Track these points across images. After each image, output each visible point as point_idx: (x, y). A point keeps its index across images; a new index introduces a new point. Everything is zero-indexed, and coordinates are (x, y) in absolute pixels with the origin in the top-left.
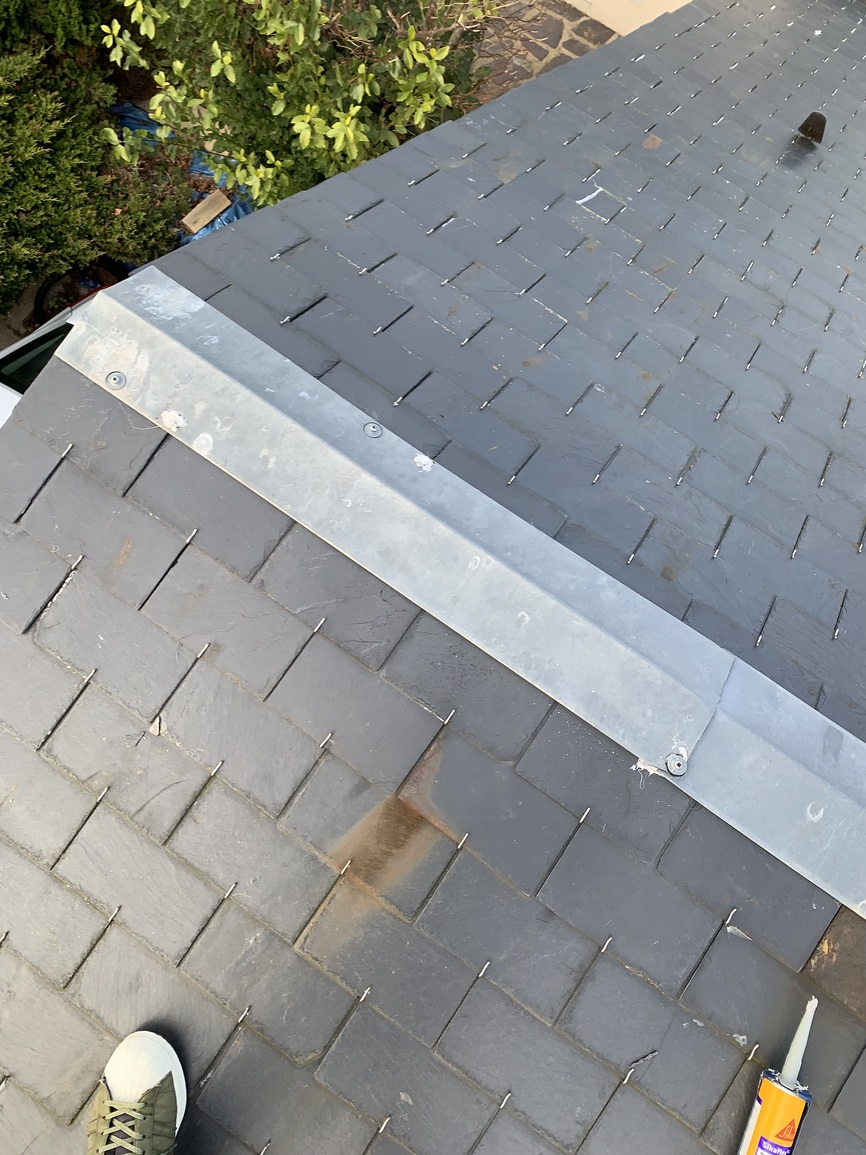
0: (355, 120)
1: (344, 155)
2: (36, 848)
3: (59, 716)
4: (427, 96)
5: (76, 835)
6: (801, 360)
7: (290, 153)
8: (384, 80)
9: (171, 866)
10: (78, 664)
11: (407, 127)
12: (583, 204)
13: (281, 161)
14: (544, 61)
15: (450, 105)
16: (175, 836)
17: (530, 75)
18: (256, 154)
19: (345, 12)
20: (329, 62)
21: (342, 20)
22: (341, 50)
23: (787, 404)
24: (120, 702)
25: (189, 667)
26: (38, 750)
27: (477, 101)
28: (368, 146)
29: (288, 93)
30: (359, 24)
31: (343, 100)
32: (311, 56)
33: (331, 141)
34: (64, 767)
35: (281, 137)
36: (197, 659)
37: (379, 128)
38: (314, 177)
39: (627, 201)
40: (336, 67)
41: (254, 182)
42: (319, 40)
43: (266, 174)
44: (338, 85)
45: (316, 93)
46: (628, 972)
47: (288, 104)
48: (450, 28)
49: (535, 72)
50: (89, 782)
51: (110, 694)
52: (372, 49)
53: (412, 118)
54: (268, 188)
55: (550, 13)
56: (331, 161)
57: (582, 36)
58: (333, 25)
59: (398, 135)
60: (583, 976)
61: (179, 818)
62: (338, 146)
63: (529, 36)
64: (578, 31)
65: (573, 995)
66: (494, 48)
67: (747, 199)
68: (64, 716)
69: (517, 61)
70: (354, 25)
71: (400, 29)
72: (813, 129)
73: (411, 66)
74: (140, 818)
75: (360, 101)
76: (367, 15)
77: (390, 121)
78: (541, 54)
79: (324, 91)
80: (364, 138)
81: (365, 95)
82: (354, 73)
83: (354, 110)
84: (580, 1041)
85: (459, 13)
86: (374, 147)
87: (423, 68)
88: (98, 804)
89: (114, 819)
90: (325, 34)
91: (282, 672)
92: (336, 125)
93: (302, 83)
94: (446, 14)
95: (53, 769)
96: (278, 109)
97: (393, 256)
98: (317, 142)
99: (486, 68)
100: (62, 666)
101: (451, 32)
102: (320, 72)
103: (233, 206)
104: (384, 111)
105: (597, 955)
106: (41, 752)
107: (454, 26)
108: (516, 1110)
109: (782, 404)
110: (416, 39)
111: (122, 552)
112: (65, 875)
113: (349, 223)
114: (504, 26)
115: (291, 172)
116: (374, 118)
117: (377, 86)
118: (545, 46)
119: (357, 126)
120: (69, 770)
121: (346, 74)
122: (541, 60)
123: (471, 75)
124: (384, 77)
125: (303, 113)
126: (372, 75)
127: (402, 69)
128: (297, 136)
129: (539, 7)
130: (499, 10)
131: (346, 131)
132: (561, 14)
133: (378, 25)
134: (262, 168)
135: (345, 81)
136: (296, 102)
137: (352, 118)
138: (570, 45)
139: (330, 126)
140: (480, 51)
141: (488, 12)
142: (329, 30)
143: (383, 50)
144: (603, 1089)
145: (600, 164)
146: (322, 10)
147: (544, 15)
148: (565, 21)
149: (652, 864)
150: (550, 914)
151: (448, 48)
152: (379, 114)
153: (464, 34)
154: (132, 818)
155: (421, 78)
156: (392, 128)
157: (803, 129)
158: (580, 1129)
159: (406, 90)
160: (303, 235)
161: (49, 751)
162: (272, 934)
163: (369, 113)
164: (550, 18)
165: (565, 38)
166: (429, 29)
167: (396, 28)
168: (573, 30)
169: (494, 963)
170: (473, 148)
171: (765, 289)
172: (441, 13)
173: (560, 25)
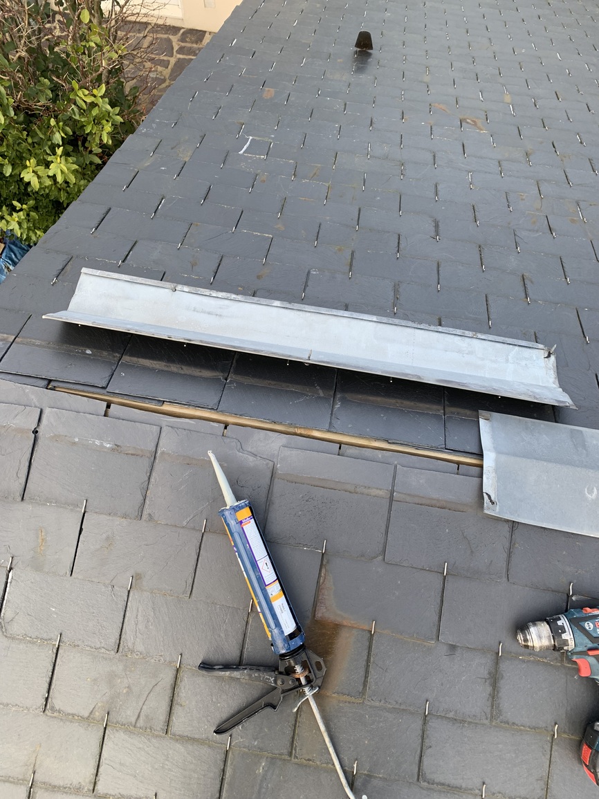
0: (63, 158)
1: (66, 182)
2: (75, 783)
3: (48, 680)
4: (104, 122)
5: (100, 759)
6: (432, 195)
7: (30, 196)
8: (71, 123)
9: (178, 746)
10: (45, 636)
11: (100, 147)
12: (244, 152)
13: (26, 204)
14: (169, 67)
15: (122, 121)
16: (171, 724)
17: (164, 81)
18: (6, 206)
19: (24, 90)
20: (28, 126)
21: (24, 96)
22: (34, 115)
23: (437, 226)
24: (88, 648)
25: (126, 600)
26: (44, 711)
27: (138, 111)
28: (80, 170)
29: (10, 158)
30: (37, 94)
31: (49, 148)
32: (14, 127)
33: (54, 178)
34: (69, 714)
35: (19, 188)
36: (129, 591)
37: (82, 155)
38: (53, 205)
39: (272, 138)
40: (35, 127)
41: (14, 226)
42: (15, 115)
43: (18, 217)
44: (41, 138)
45: (29, 150)
46: (523, 661)
47: (13, 165)
48: (99, 72)
49: (167, 77)
50: (92, 716)
51: (78, 646)
52: (54, 107)
53: (101, 140)
54: (25, 226)
55: (159, 36)
56: (60, 190)
57: (186, 42)
58: (20, 101)
59: (96, 155)
60: (494, 679)
61: (169, 709)
62: (60, 179)
63: (153, 56)
64: (183, 40)
65: (494, 696)
66: (134, 73)
67: (345, 105)
68: (52, 678)
69: (152, 75)
70: (35, 96)
71: (66, 86)
72: (364, 43)
73: (85, 107)
74: (141, 723)
75: (61, 144)
76: (39, 86)
77: (87, 148)
78: (165, 64)
79: (34, 147)
80: (75, 167)
81: (62, 138)
82: (49, 126)
83: (59, 151)
84: (514, 724)
85: (101, 60)
86: (84, 169)
87: (93, 105)
88: (105, 728)
89: (122, 734)
90: (17, 109)
91: (193, 572)
92: (52, 166)
93: (16, 147)
94: (92, 64)
95: (61, 719)
96: (8, 171)
97: (135, 243)
98: (45, 182)
99: (135, 88)
100: (34, 643)
101: (101, 74)
102: (25, 135)
103: (7, 246)
104: (80, 143)
105: (497, 660)
106: (47, 712)
107: (101, 69)
108: (494, 794)
109: (434, 229)
110: (81, 88)
111: (40, 541)
112: (105, 792)
113: (94, 234)
114: (134, 56)
115: (36, 208)
116: (76, 150)
117: (68, 129)
118: (165, 58)
119: (66, 160)
120: (73, 715)
121: (43, 129)
122: (167, 68)
123: (127, 96)
124: (70, 121)
125: (26, 167)
126: (61, 124)
127: (80, 111)
128: (29, 183)
129: (151, 35)
130: (126, 47)
131: (61, 167)
132: (166, 33)
133: (49, 89)
134: (15, 214)
135: (45, 134)
136: (18, 161)
137: (61, 157)
138: (181, 50)
139: (48, 168)
140: (125, 78)
141: (120, 52)
142: (18, 106)
143: (61, 104)
144: (543, 748)
145: (242, 121)
146: (8, 95)
147: (157, 38)
148: (171, 37)
149: (505, 579)
150: (453, 648)
151: (104, 85)
152: (78, 146)
153: (110, 72)
154: (135, 726)
155: (95, 112)
156: (91, 152)
157: (358, 45)
158: (542, 784)
159: (89, 123)
160: (66, 257)
161: (53, 708)
162: (272, 758)
163: (70, 148)
164: (161, 39)
165: (176, 48)
166: (86, 78)
167: (63, 86)
168: (178, 40)
169: (432, 700)
170: (155, 147)
171: (386, 158)
172: (89, 64)
173: (169, 41)
